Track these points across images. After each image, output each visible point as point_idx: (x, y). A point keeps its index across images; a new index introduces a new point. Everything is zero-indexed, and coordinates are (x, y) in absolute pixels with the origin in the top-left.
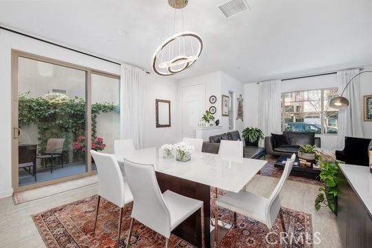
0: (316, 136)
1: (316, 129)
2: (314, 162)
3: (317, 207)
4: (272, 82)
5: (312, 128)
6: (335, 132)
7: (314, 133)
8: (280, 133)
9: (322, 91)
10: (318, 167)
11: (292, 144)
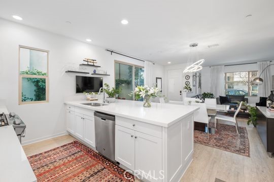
0: (245, 97)
1: (244, 94)
2: (245, 110)
3: (248, 124)
4: (219, 67)
5: (241, 93)
6: (256, 95)
7: (244, 96)
8: (224, 95)
9: (249, 72)
10: (248, 111)
11: (232, 102)
